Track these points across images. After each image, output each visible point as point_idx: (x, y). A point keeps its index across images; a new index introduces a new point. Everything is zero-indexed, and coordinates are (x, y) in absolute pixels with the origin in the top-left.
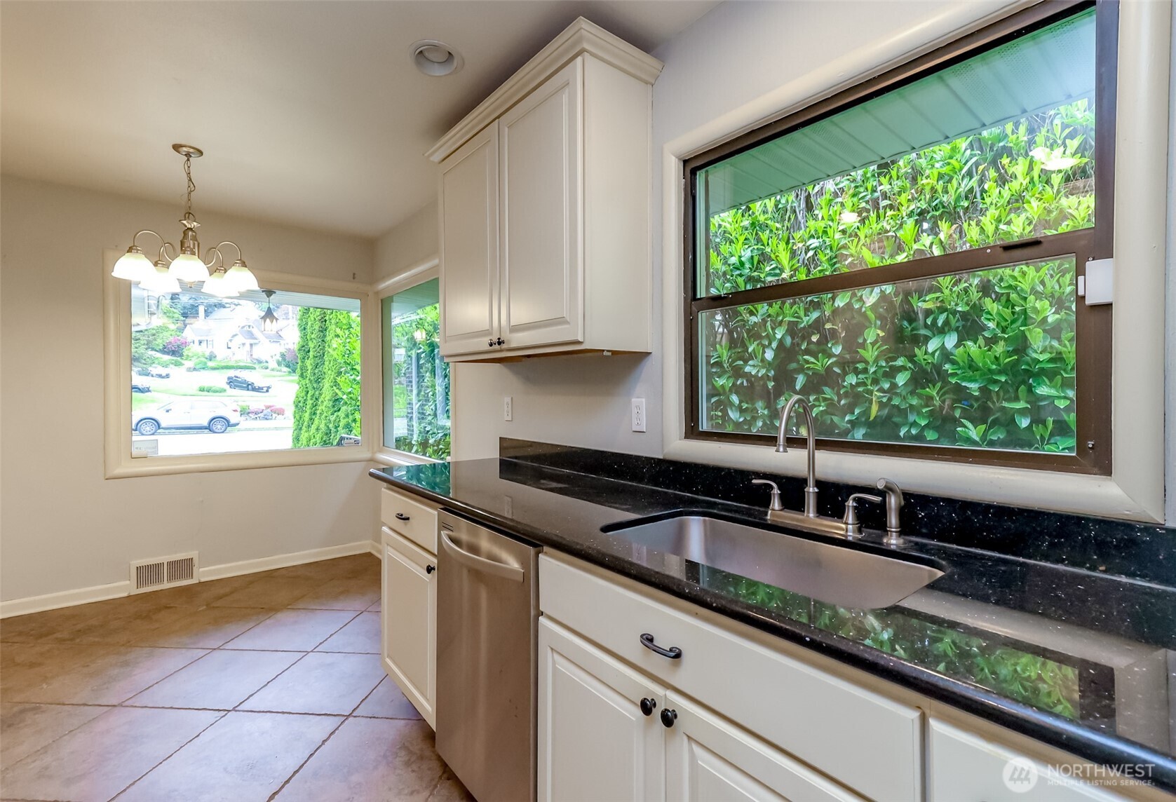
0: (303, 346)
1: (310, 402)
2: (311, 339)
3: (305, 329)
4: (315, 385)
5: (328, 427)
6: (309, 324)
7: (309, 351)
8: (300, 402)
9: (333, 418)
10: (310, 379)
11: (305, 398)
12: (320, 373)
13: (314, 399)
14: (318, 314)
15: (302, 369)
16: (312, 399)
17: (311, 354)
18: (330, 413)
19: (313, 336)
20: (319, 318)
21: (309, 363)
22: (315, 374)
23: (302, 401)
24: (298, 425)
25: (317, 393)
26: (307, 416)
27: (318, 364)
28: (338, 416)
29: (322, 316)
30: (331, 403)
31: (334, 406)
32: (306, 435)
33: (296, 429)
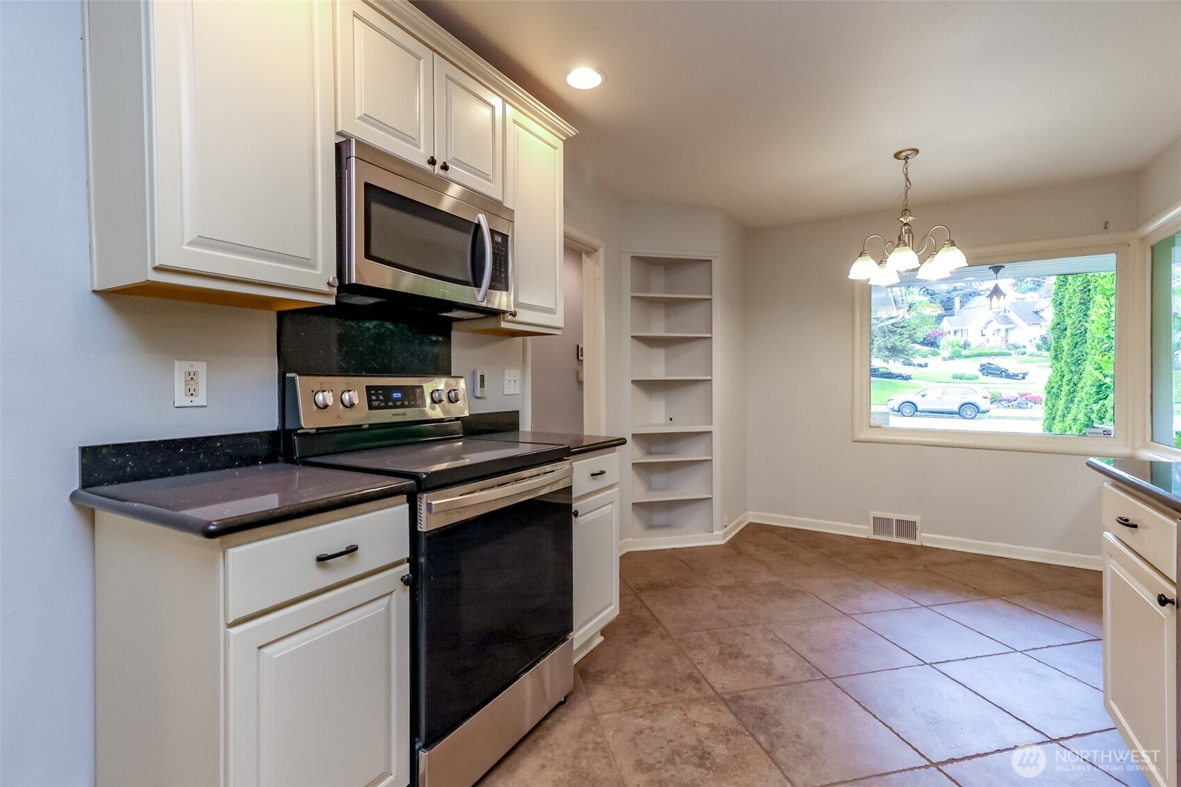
0: (1059, 324)
1: (1065, 388)
2: (1068, 315)
3: (1061, 304)
4: (1073, 368)
5: (1089, 418)
6: (1067, 297)
7: (1066, 329)
8: (1053, 388)
9: (1096, 407)
10: (1066, 361)
11: (1060, 383)
12: (1080, 354)
13: (1072, 384)
14: (1080, 283)
15: (1056, 351)
16: (1068, 385)
17: (1068, 332)
18: (1092, 401)
19: (1071, 311)
20: (1081, 288)
21: (1066, 343)
22: (1073, 355)
23: (1056, 386)
24: (1051, 414)
25: (1076, 377)
26: (1061, 404)
27: (1077, 343)
28: (1103, 405)
29: (1085, 285)
30: (1094, 389)
31: (1098, 393)
32: (1060, 425)
33: (1047, 419)
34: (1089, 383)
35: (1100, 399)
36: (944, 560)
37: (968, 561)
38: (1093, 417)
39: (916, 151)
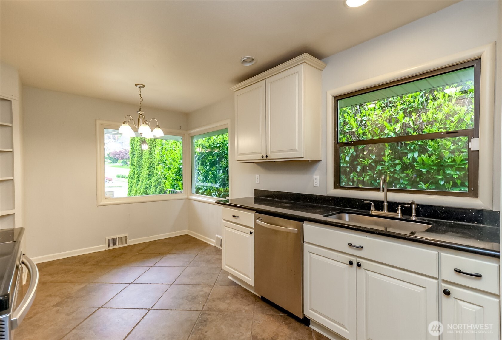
0: (132, 152)
1: (136, 176)
2: (136, 149)
3: (133, 145)
4: (138, 169)
5: (146, 186)
6: (135, 143)
7: (135, 154)
8: (131, 176)
9: (148, 182)
10: (136, 166)
11: (134, 174)
12: (140, 164)
13: (138, 175)
14: (139, 139)
15: (132, 162)
16: (137, 175)
17: (136, 155)
18: (147, 180)
19: (137, 148)
20: (140, 140)
21: (135, 160)
22: (138, 164)
23: (132, 175)
24: (131, 185)
25: (139, 172)
26: (135, 182)
27: (139, 160)
28: (150, 182)
29: (141, 139)
30: (147, 176)
31: (148, 178)
32: (135, 189)
33: (130, 187)
34: (145, 174)
35: (149, 180)
36: (141, 248)
37: (149, 245)
38: (147, 186)
39: (144, 86)
